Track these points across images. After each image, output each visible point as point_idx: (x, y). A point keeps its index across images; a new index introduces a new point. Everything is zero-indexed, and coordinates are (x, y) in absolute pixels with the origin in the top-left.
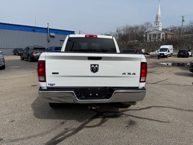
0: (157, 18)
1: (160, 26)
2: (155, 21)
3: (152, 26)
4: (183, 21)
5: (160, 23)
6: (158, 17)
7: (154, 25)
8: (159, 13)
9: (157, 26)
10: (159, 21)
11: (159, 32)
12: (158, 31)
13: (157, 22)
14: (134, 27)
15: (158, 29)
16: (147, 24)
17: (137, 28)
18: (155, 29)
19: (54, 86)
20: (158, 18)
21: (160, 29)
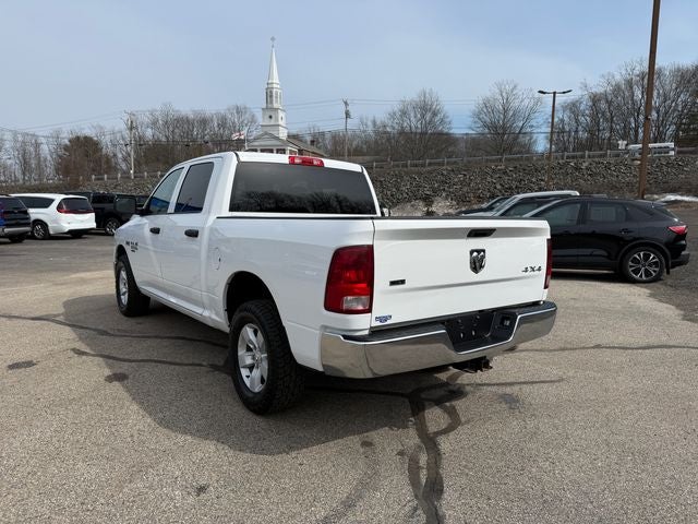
0: (269, 95)
1: (280, 122)
2: (264, 106)
3: (253, 120)
4: (347, 115)
5: (281, 114)
6: (271, 92)
7: (261, 119)
8: (276, 79)
9: (272, 122)
10: (275, 105)
11: (279, 143)
12: (278, 138)
13: (270, 110)
14: (191, 116)
15: (275, 133)
16: (239, 111)
17: (204, 122)
18: (266, 133)
19: (389, 322)
20: (271, 96)
21: (283, 134)
